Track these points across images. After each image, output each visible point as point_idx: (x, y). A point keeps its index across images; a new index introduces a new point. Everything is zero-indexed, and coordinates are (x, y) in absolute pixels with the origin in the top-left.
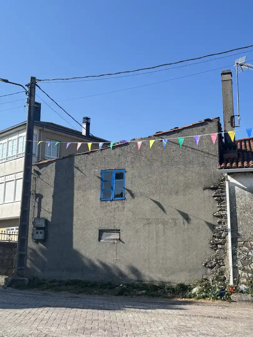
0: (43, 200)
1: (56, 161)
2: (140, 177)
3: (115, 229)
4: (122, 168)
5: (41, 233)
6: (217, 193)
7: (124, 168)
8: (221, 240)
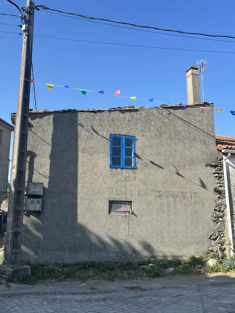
0: (36, 160)
1: (54, 113)
2: (151, 147)
3: (127, 200)
4: (132, 135)
5: (38, 203)
6: (217, 170)
7: (134, 135)
8: (221, 214)
